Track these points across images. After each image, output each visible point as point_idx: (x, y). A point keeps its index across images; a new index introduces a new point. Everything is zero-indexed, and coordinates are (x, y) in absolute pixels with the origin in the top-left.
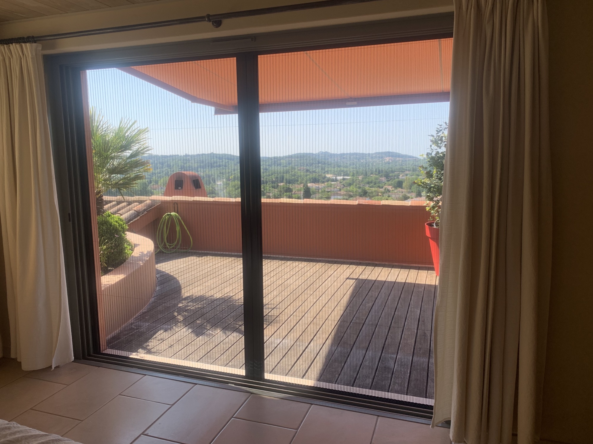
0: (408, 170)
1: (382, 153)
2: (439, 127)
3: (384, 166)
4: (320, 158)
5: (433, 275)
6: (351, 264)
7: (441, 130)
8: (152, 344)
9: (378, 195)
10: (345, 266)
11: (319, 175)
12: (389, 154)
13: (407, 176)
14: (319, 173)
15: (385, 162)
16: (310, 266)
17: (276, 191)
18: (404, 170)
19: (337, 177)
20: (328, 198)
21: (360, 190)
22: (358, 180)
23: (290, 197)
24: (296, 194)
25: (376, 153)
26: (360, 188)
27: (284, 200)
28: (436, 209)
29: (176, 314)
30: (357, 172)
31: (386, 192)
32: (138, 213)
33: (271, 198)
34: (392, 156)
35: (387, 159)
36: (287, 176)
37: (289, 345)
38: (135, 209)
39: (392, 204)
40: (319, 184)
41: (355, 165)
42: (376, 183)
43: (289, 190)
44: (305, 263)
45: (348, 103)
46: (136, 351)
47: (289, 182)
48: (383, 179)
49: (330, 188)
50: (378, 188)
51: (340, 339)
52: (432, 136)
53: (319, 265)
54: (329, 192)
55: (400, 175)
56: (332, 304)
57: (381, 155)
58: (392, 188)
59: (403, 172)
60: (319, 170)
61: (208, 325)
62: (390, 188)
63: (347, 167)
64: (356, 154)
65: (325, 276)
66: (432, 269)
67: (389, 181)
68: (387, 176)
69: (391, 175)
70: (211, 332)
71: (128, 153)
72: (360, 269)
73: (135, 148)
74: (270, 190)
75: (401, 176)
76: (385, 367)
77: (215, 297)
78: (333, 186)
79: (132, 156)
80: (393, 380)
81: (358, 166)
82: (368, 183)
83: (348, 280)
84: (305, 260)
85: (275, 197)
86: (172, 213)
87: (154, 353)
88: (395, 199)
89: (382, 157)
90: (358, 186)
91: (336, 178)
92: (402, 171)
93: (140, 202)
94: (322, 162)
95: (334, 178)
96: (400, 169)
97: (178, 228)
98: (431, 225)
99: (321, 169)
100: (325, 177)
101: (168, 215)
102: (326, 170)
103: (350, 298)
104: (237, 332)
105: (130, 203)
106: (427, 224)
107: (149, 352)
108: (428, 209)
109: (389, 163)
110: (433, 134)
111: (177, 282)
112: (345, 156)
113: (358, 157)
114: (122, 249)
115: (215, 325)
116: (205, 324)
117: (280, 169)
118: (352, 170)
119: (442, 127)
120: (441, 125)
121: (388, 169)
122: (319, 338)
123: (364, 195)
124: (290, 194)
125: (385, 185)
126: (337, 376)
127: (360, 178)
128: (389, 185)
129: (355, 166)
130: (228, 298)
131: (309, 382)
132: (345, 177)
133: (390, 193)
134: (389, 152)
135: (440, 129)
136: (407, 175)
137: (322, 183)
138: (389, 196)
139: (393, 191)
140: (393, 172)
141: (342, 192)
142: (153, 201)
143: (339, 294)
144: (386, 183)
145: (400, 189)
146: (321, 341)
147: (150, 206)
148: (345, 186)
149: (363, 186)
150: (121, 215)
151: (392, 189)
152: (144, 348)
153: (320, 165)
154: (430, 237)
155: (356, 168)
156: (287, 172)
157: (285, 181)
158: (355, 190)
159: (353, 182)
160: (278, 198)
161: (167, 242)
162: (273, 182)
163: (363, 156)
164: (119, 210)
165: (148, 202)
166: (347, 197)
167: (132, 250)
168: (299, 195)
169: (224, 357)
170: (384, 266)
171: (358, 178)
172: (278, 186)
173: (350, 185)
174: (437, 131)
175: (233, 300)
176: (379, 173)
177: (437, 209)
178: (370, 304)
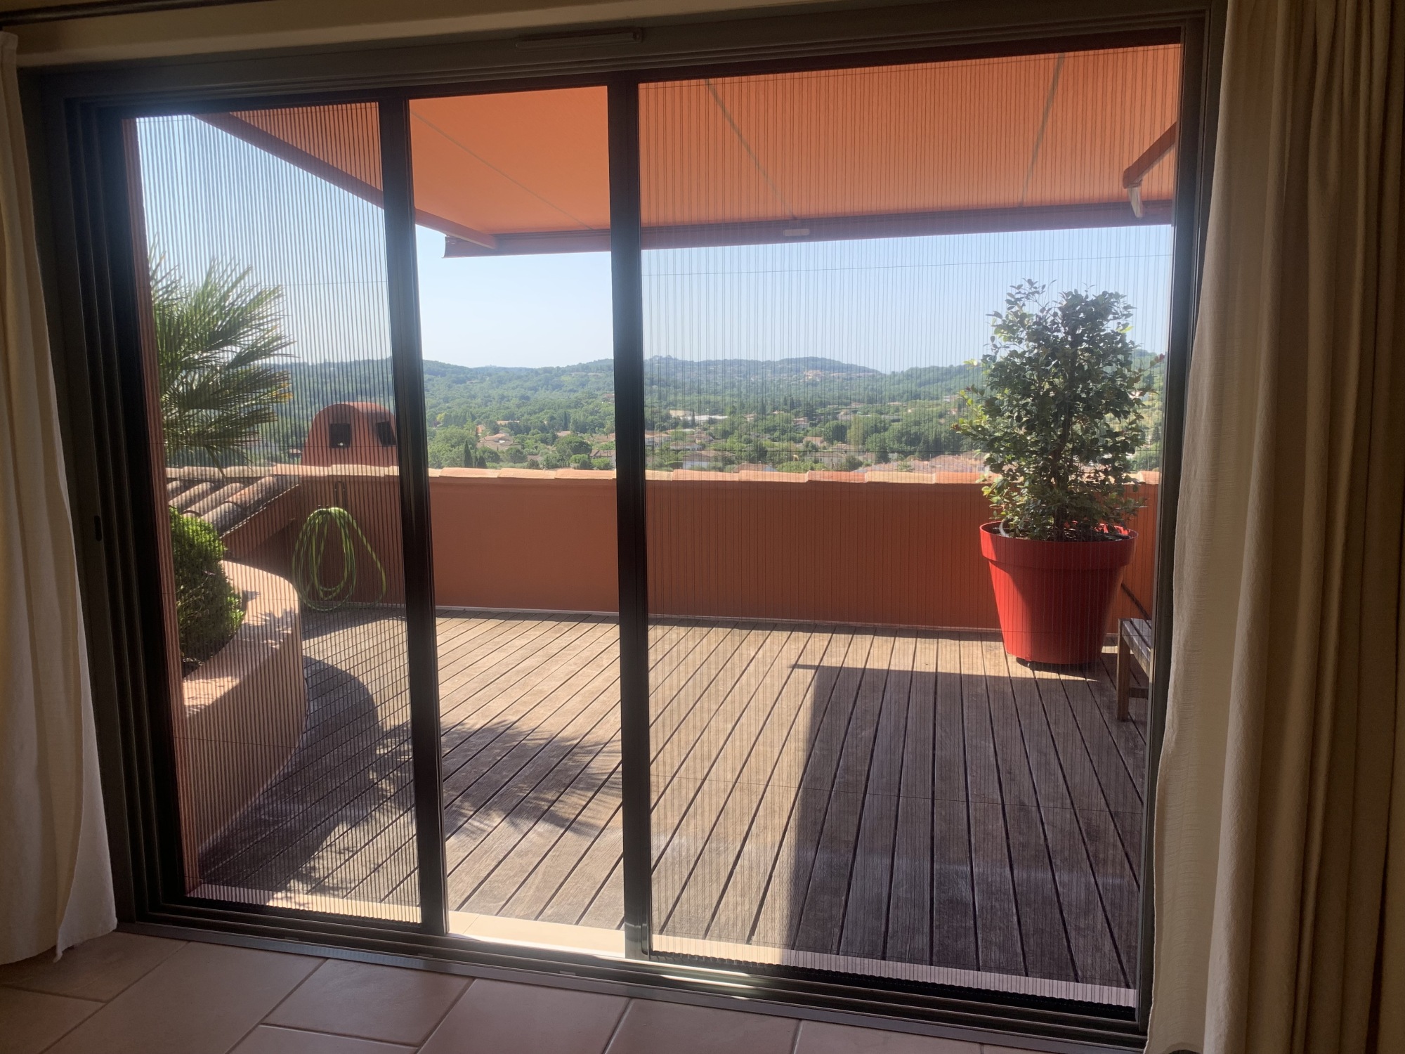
0: (859, 401)
1: (798, 361)
2: (1014, 291)
3: (802, 390)
4: (656, 372)
5: (997, 652)
6: (793, 628)
7: (1019, 299)
8: (323, 863)
9: (791, 459)
10: (779, 636)
11: (653, 412)
12: (813, 363)
13: (857, 415)
14: (653, 407)
15: (804, 382)
16: (694, 637)
17: (551, 450)
18: (849, 401)
19: (697, 418)
20: (677, 466)
21: (750, 448)
22: (745, 424)
23: (586, 466)
24: (600, 457)
25: (782, 361)
26: (749, 442)
27: (570, 473)
28: (1006, 491)
29: (373, 776)
30: (742, 406)
31: (810, 451)
32: (242, 510)
33: (541, 466)
34: (823, 368)
35: (810, 375)
36: (577, 415)
37: (692, 851)
38: (236, 498)
39: (891, 481)
40: (653, 434)
41: (735, 389)
42: (785, 431)
43: (583, 448)
44: (682, 630)
45: (787, 232)
46: (283, 887)
47: (582, 428)
48: (802, 421)
49: (680, 443)
50: (792, 442)
51: (819, 828)
52: (997, 315)
53: (717, 633)
54: (678, 451)
55: (839, 413)
56: (775, 735)
57: (796, 365)
58: (822, 442)
59: (846, 404)
60: (652, 399)
61: (467, 804)
62: (817, 441)
63: (716, 393)
64: (740, 362)
65: (738, 663)
66: (997, 637)
67: (815, 425)
68: (810, 414)
69: (819, 411)
70: (476, 824)
71: (227, 354)
72: (819, 641)
73: (249, 338)
74: (536, 447)
75: (842, 413)
76: (951, 901)
77: (468, 726)
78: (688, 439)
79: (241, 360)
80: (980, 936)
81: (744, 391)
82: (769, 430)
83: (796, 670)
84: (680, 623)
85: (551, 466)
86: (333, 509)
87: (333, 889)
88: (830, 467)
89: (798, 371)
90: (744, 437)
91: (693, 420)
92: (844, 402)
93: (247, 481)
94: (660, 380)
95: (689, 418)
96: (839, 398)
97: (347, 546)
98: (992, 529)
99: (657, 396)
100: (668, 417)
101: (321, 513)
102: (672, 398)
103: (814, 716)
104: (546, 821)
105: (217, 484)
106: (983, 528)
107: (319, 887)
108: (986, 491)
109: (814, 384)
110: (1000, 311)
111: (361, 688)
112: (712, 368)
113: (743, 369)
114: (221, 608)
115: (482, 806)
116: (457, 802)
117: (558, 397)
118: (728, 399)
119: (1023, 291)
120: (1019, 287)
121: (811, 399)
122: (765, 828)
123: (759, 459)
124: (587, 456)
125: (805, 435)
126: (837, 930)
127: (750, 418)
128: (816, 436)
129: (735, 391)
130: (504, 728)
131: (770, 954)
132: (713, 417)
133: (818, 454)
134: (815, 359)
135: (1018, 296)
136: (855, 412)
137: (661, 431)
138: (816, 462)
139: (824, 448)
140: (823, 405)
141: (711, 453)
142: (281, 478)
143: (785, 708)
144: (808, 431)
145: (838, 445)
146: (773, 837)
147: (271, 492)
148: (714, 437)
149: (758, 437)
150: (199, 515)
151: (822, 445)
152: (306, 878)
153: (655, 387)
154: (994, 559)
155: (739, 395)
156: (577, 404)
157: (570, 426)
158: (737, 446)
159: (733, 429)
160: (554, 467)
161: (320, 583)
162: (543, 429)
163: (754, 366)
164: (192, 501)
165: (268, 480)
166: (720, 464)
167: (244, 608)
168: (607, 460)
169: (528, 892)
170: (875, 632)
171: (746, 418)
172: (555, 437)
173: (726, 434)
174: (1008, 301)
175: (520, 734)
176: (792, 407)
177: (1008, 492)
178: (868, 733)
